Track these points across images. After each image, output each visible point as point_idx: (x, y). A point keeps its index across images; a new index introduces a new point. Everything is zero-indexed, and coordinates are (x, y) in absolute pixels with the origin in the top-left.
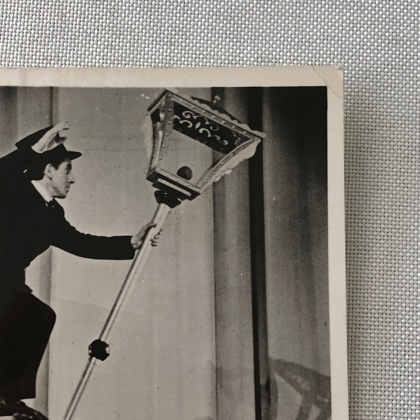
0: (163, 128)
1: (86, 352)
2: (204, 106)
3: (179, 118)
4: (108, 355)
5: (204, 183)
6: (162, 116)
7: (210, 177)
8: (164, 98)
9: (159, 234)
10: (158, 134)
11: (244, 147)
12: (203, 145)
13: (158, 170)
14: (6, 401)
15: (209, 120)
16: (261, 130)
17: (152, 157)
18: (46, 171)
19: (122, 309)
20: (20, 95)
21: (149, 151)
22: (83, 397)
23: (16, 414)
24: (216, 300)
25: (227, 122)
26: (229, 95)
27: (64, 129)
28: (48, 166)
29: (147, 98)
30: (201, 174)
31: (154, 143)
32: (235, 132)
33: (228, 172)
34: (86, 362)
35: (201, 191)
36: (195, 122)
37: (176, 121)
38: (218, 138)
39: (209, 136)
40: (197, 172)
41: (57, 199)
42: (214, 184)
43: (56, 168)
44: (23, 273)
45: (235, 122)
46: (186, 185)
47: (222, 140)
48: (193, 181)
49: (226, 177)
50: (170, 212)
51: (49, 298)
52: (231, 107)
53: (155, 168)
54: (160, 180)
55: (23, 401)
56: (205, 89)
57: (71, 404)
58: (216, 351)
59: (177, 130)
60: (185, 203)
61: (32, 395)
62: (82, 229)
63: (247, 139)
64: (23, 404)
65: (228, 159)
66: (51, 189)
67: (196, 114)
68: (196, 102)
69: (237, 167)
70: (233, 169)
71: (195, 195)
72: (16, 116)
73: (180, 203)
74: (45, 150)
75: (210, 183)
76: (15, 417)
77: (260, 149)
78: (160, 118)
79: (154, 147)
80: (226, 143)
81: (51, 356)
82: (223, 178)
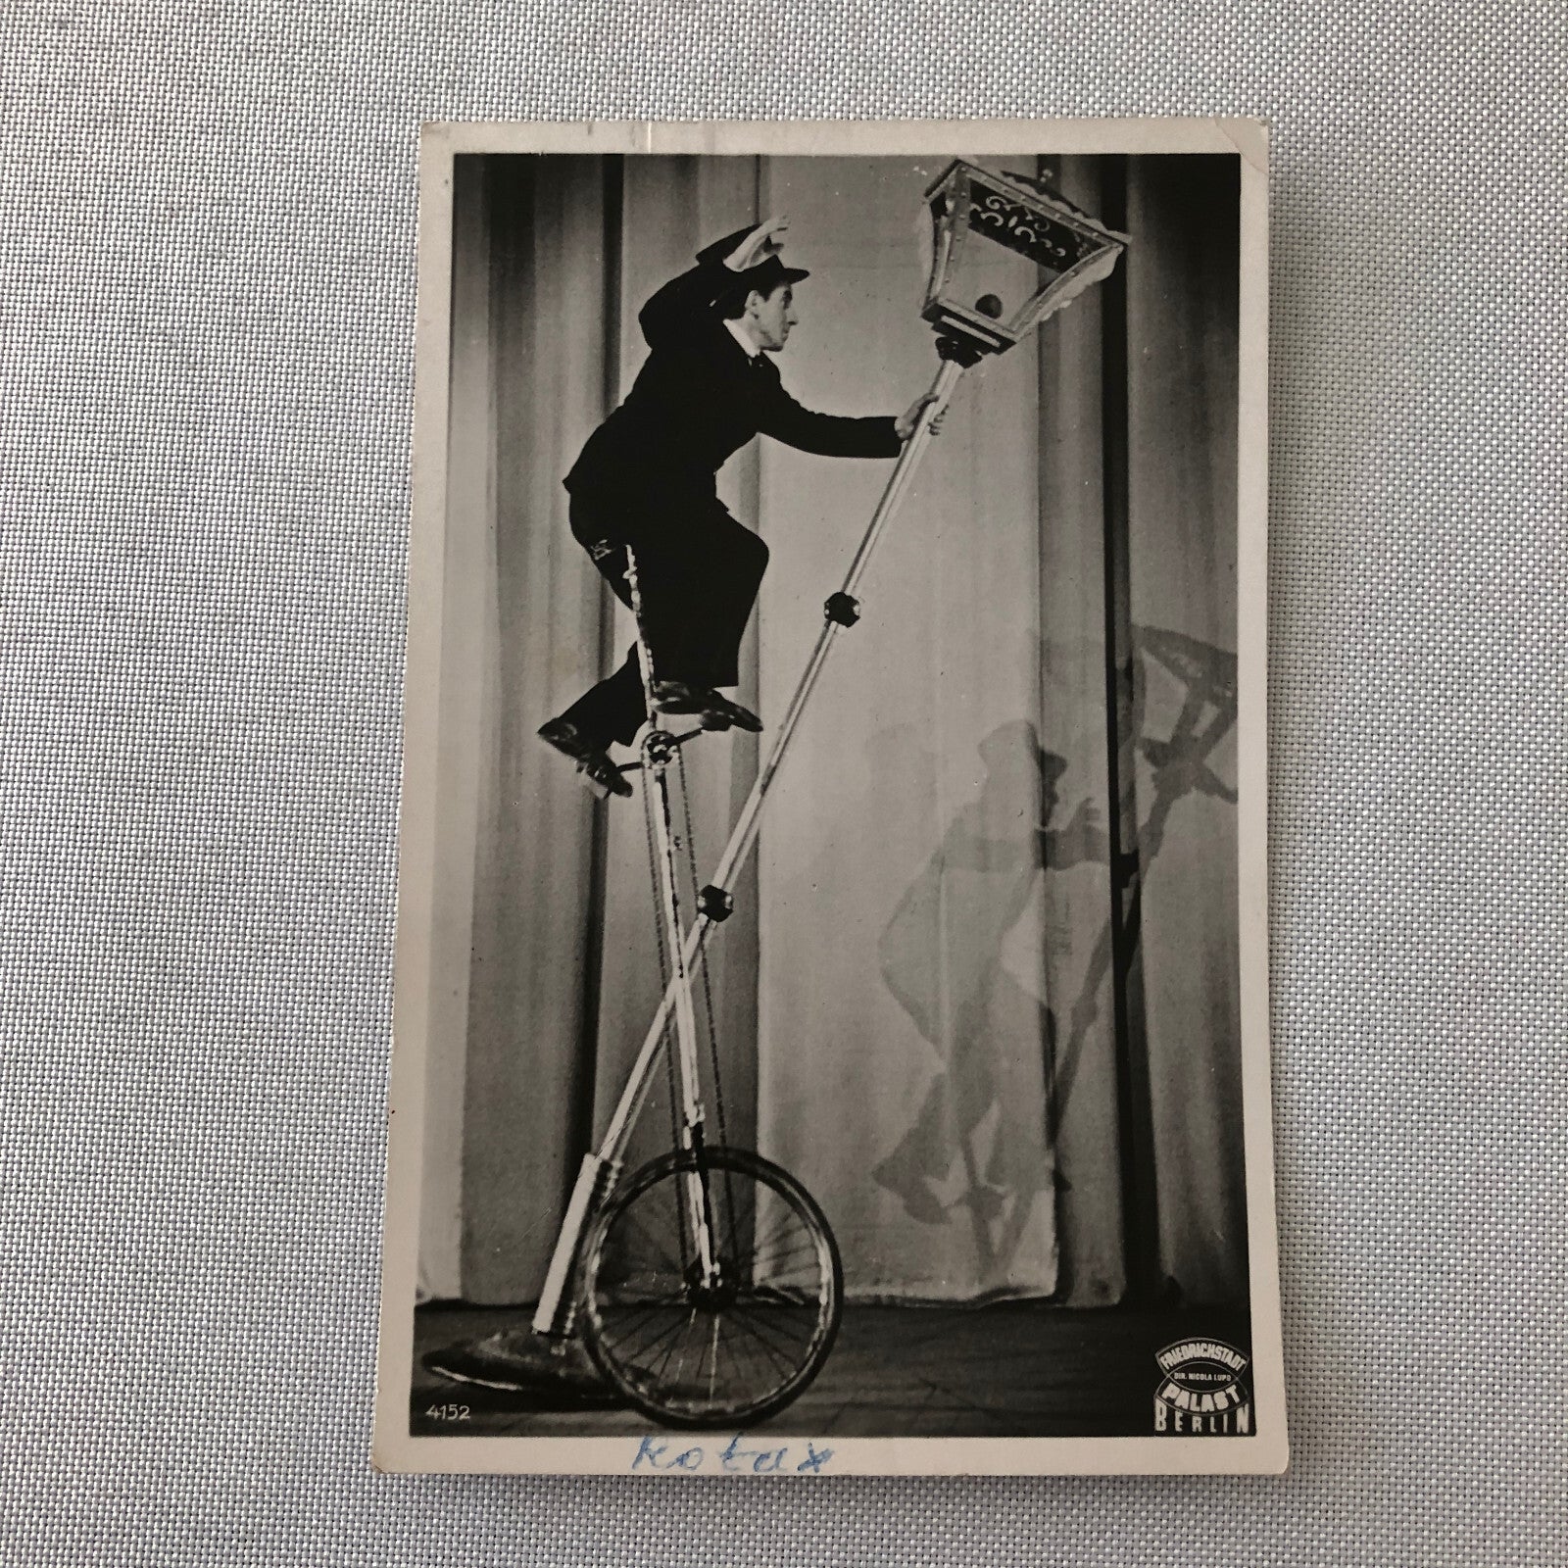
0: (952, 226)
1: (821, 612)
2: (1024, 187)
3: (979, 209)
4: (857, 618)
5: (1023, 324)
6: (950, 205)
7: (1034, 313)
8: (954, 173)
9: (943, 413)
10: (942, 237)
11: (1095, 260)
12: (1022, 257)
13: (942, 302)
14: (689, 689)
15: (1033, 213)
16: (1123, 229)
17: (932, 279)
18: (748, 304)
19: (882, 541)
20: (702, 168)
21: (927, 266)
22: (817, 686)
23: (707, 711)
24: (1041, 527)
25: (1064, 216)
26: (1069, 169)
27: (780, 230)
28: (752, 295)
29: (924, 173)
30: (1017, 308)
31: (936, 253)
32: (1079, 234)
33: (1066, 304)
34: (822, 628)
35: (1016, 338)
36: (1007, 216)
37: (974, 214)
38: (1049, 244)
39: (1033, 240)
40: (1010, 306)
41: (768, 353)
42: (1041, 325)
43: (766, 297)
44: (714, 478)
45: (1078, 216)
46: (991, 327)
47: (1054, 247)
48: (1003, 320)
49: (1062, 314)
50: (962, 376)
51: (756, 522)
52: (1071, 189)
53: (936, 298)
54: (945, 319)
55: (718, 689)
56: (1025, 158)
57: (797, 696)
58: (1041, 613)
59: (977, 230)
60: (989, 359)
61: (733, 681)
62: (812, 404)
63: (1098, 246)
64: (719, 694)
65: (1065, 281)
66: (757, 335)
67: (1010, 202)
68: (1010, 180)
69: (1081, 295)
70: (1075, 299)
71: (1006, 344)
72: (697, 206)
73: (980, 358)
74: (747, 266)
75: (1034, 322)
76: (706, 716)
77: (1121, 262)
78: (946, 209)
79: (935, 260)
80: (1063, 252)
81: (761, 617)
82: (1056, 315)
